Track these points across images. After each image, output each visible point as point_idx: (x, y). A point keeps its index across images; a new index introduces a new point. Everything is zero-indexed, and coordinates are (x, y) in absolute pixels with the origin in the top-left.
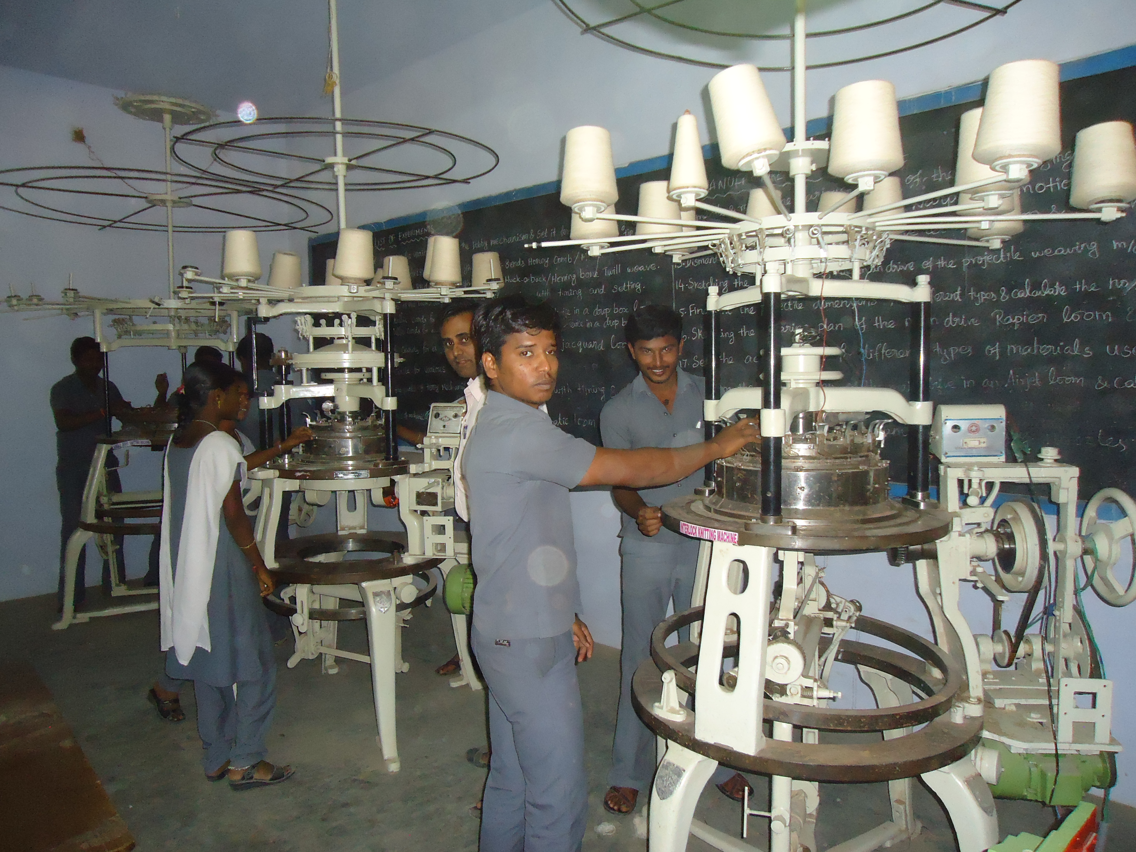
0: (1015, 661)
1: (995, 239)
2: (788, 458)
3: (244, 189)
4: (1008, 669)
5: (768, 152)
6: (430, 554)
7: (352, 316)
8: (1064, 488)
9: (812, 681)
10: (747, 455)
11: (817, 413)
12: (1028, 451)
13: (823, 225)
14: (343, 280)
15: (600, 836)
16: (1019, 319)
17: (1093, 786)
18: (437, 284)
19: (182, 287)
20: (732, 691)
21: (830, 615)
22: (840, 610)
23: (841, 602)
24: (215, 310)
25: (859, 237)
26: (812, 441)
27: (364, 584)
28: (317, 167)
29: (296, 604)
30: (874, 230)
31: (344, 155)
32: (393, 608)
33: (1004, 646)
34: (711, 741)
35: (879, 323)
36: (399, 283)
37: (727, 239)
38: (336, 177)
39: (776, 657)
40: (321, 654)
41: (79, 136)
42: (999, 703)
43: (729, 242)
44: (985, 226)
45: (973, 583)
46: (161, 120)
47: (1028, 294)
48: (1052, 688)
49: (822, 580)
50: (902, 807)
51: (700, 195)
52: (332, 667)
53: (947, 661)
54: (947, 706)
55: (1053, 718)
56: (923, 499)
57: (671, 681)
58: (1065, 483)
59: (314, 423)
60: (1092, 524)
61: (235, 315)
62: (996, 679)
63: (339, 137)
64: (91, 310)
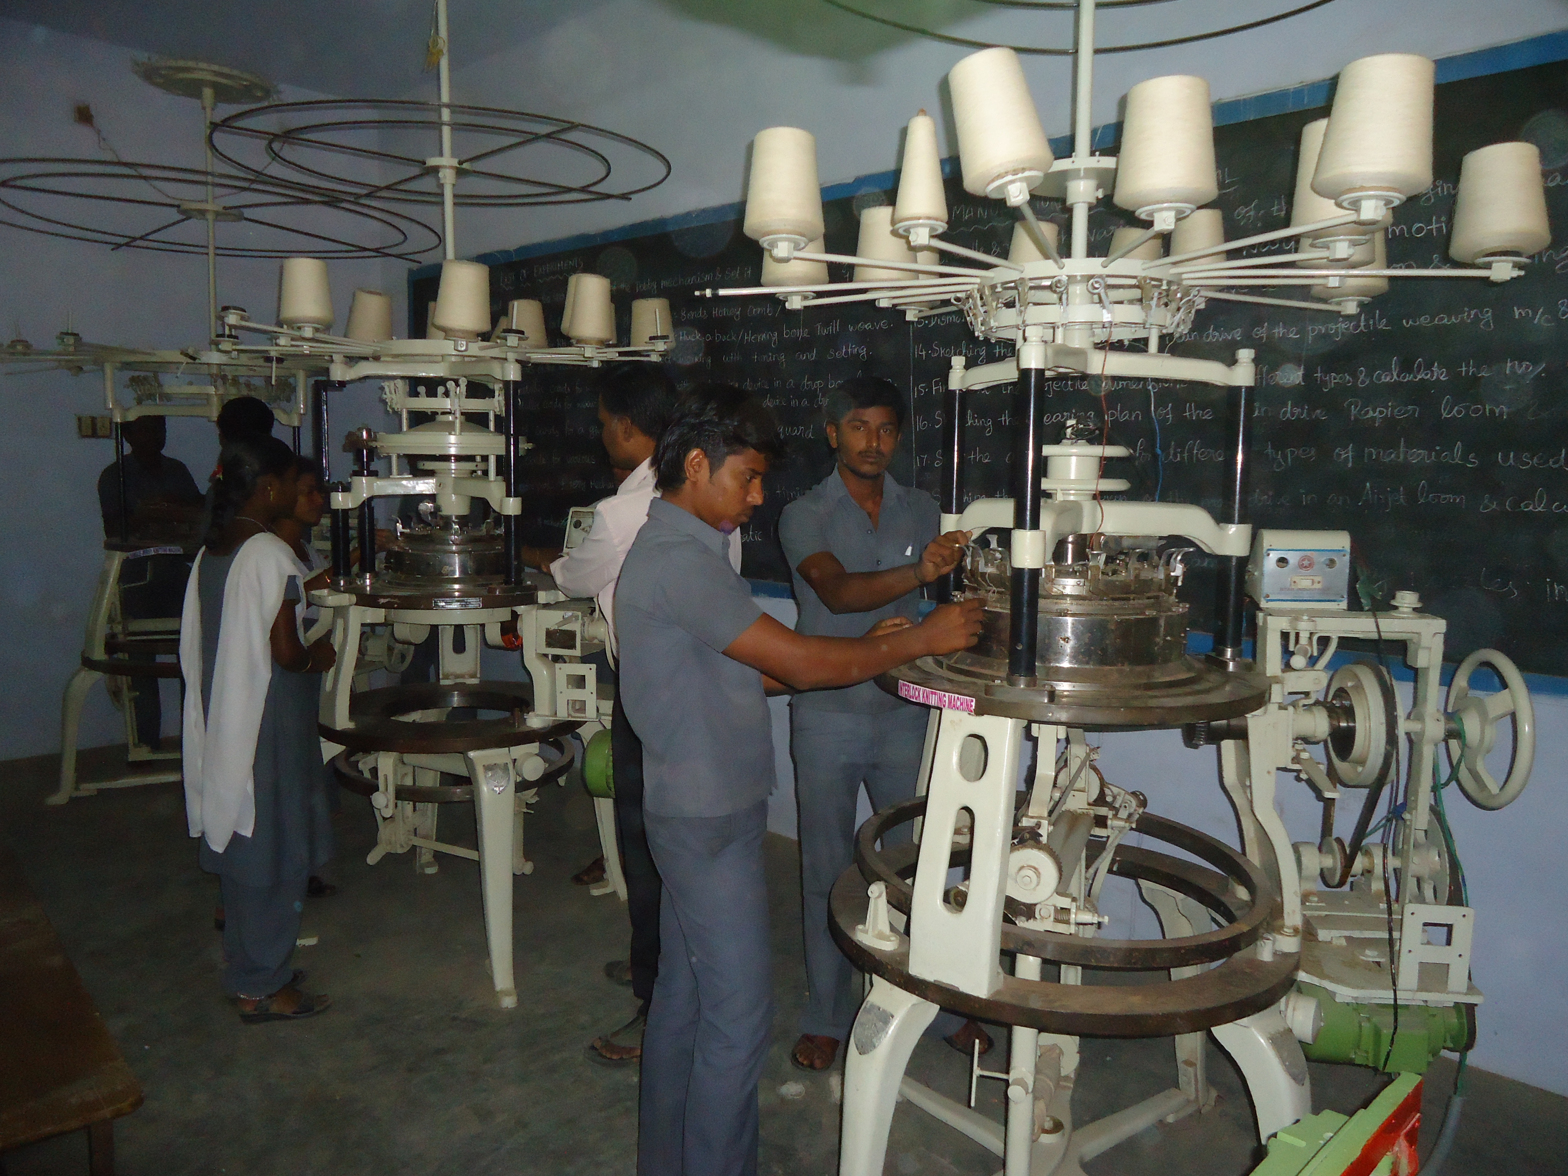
0: (1350, 879)
1: (1349, 300)
2: (1049, 596)
3: (317, 198)
4: (1338, 889)
5: (1027, 174)
6: (563, 714)
7: (460, 382)
8: (1424, 648)
9: (1069, 900)
10: (994, 592)
11: (1092, 535)
12: (1379, 595)
13: (1108, 276)
14: (448, 333)
15: (783, 1100)
16: (1381, 412)
17: (1444, 1048)
18: (579, 341)
19: (223, 336)
20: (961, 911)
21: (1103, 811)
22: (1117, 806)
23: (1119, 794)
24: (272, 368)
25: (1156, 294)
26: (1083, 574)
27: (471, 754)
28: (415, 171)
29: (377, 778)
30: (1179, 284)
31: (453, 155)
32: (512, 787)
33: (1334, 858)
34: (930, 978)
35: (1191, 413)
36: (527, 338)
37: (976, 292)
38: (441, 186)
39: (1022, 868)
40: (414, 847)
41: (84, 115)
42: (1323, 935)
43: (979, 296)
44: (1333, 282)
45: (1295, 774)
46: (198, 95)
47: (1395, 377)
48: (1394, 917)
49: (1095, 763)
50: (1191, 1070)
51: (936, 230)
52: (429, 865)
53: (1256, 878)
54: (1252, 937)
55: (1393, 956)
56: (1233, 659)
57: (879, 896)
58: (1426, 641)
59: (407, 531)
60: (1463, 697)
61: (301, 376)
62: (1322, 902)
63: (446, 131)
64: (99, 364)
